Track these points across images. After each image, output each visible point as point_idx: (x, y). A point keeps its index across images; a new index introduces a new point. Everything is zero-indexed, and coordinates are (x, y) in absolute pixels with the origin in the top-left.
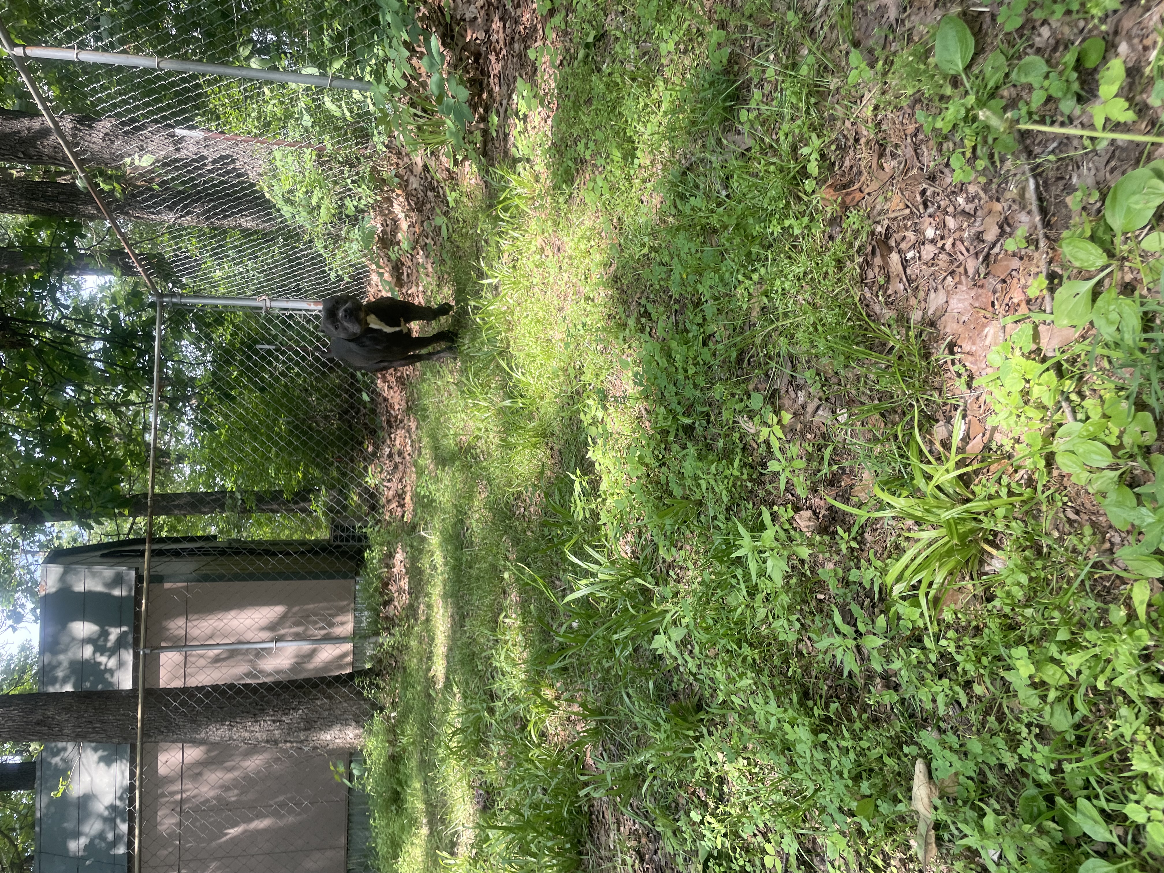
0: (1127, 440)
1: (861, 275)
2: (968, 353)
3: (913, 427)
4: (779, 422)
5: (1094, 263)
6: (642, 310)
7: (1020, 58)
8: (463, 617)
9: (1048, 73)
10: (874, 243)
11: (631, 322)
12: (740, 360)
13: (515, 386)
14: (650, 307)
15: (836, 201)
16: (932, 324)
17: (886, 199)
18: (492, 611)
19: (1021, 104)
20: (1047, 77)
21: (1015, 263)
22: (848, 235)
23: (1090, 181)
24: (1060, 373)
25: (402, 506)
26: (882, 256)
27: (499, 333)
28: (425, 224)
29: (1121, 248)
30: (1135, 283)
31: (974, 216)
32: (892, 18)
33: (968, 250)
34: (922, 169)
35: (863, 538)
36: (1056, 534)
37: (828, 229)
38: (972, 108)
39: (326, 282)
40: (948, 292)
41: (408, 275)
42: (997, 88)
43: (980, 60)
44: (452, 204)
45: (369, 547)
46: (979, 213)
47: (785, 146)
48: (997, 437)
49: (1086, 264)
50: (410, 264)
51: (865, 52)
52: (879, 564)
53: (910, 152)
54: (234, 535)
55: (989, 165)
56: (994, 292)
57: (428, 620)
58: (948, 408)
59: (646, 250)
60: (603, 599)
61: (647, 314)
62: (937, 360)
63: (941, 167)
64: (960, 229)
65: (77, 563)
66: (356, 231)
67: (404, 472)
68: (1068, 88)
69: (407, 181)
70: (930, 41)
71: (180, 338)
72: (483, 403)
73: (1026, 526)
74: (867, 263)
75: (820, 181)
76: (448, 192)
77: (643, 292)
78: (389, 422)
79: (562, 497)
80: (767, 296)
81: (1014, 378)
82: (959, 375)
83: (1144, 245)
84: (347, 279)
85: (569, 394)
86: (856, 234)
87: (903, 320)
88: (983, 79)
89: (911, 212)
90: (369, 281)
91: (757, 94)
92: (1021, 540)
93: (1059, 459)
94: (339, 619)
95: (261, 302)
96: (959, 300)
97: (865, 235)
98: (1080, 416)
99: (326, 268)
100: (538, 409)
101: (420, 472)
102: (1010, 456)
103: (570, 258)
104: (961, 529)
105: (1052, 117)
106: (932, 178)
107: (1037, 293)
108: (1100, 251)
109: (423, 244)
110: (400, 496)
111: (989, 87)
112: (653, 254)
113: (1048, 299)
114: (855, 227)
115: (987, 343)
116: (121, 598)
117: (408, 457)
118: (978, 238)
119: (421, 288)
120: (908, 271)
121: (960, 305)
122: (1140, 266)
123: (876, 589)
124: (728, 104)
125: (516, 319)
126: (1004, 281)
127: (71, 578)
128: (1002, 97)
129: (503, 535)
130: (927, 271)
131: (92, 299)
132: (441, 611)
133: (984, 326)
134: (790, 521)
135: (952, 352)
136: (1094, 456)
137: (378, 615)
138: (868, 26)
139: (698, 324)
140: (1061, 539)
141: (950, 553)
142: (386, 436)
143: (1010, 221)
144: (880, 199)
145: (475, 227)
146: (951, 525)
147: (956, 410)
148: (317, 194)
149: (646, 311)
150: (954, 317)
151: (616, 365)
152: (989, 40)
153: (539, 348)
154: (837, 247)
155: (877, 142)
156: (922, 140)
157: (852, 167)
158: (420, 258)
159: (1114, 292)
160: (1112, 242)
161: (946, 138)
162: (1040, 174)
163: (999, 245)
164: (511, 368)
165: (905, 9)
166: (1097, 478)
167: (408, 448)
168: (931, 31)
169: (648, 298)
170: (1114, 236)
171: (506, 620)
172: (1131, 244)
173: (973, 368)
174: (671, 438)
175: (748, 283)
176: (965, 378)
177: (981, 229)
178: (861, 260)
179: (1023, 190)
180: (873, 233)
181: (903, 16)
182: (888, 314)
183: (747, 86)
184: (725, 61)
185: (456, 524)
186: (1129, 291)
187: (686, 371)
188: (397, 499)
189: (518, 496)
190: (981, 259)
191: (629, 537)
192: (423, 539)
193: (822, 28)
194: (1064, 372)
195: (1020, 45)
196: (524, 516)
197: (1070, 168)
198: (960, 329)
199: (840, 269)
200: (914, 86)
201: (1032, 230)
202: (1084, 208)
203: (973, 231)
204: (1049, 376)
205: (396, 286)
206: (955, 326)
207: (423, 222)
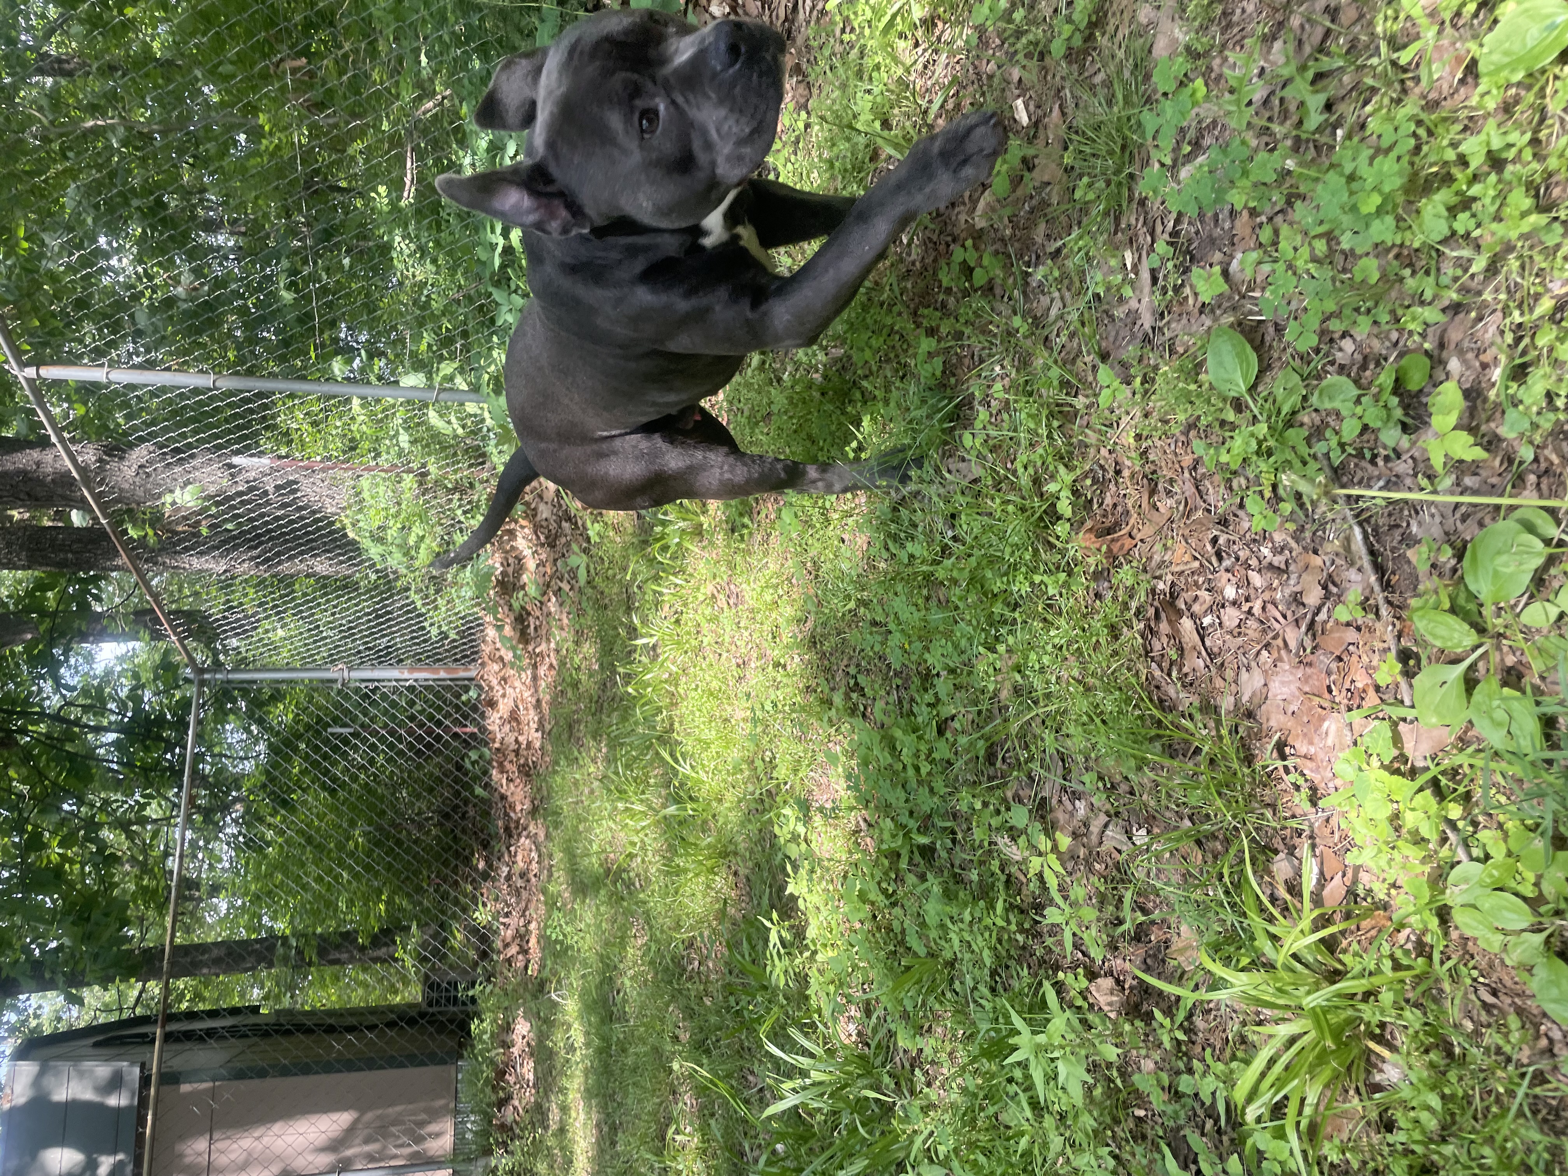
0: (1548, 889)
1: (1144, 646)
2: (1305, 757)
3: (1243, 861)
4: (1055, 848)
5: (1460, 642)
6: (852, 682)
7: (1319, 378)
8: (614, 1129)
9: (1359, 397)
10: (1156, 603)
11: (838, 699)
12: (991, 757)
13: (682, 785)
14: (862, 679)
15: (1099, 550)
16: (1250, 715)
17: (1166, 548)
18: (657, 1122)
19: (1328, 433)
20: (1358, 401)
21: (1351, 635)
22: (1120, 593)
23: (1437, 531)
24: (1439, 793)
25: (524, 951)
26: (1170, 622)
27: (659, 710)
28: (559, 563)
29: (1496, 623)
30: (1521, 668)
31: (1286, 571)
32: (1147, 326)
33: (1285, 617)
34: (1209, 511)
35: (1191, 1023)
36: (1469, 1026)
37: (1093, 585)
38: (1265, 440)
39: (425, 641)
40: (1265, 672)
41: (536, 629)
42: (1294, 413)
43: (1268, 379)
44: (595, 539)
45: (478, 1015)
46: (1292, 568)
47: (1025, 480)
48: (1364, 877)
49: (1449, 644)
50: (538, 613)
51: (1118, 367)
52: (1220, 1067)
53: (1190, 490)
54: (286, 1002)
55: (1297, 509)
56: (1329, 673)
57: (562, 1130)
58: (1288, 832)
59: (852, 605)
60: (819, 1110)
61: (858, 688)
62: (1264, 767)
63: (1234, 508)
64: (1270, 587)
65: (59, 1058)
66: (468, 574)
67: (529, 901)
68: (1389, 416)
69: (535, 509)
70: (1199, 354)
71: (224, 722)
72: (638, 807)
73: (1425, 1014)
74: (1151, 630)
75: (1076, 525)
76: (589, 524)
77: (850, 658)
78: (507, 829)
79: (753, 948)
80: (1019, 672)
81: (1376, 800)
82: (1297, 788)
83: (1525, 618)
84: (453, 635)
85: (757, 795)
86: (1131, 593)
87: (1209, 708)
88: (1274, 401)
89: (1201, 565)
90: (484, 637)
91: (983, 414)
92: (1421, 1035)
93: (1459, 917)
94: (433, 1128)
95: (337, 672)
96: (1283, 683)
97: (1143, 594)
98: (1476, 852)
99: (426, 624)
100: (714, 816)
101: (552, 904)
102: (1386, 907)
103: (752, 611)
104: (1333, 1019)
105: (1371, 449)
106: (1223, 522)
107: (1389, 680)
108: (1467, 627)
109: (556, 588)
110: (522, 937)
111: (1283, 413)
112: (862, 610)
113: (1404, 686)
114: (1128, 584)
115: (1330, 742)
116: (118, 1110)
117: (533, 880)
118: (1295, 600)
119: (553, 645)
120: (1208, 643)
121: (1285, 690)
122: (1523, 644)
123: (1221, 1108)
124: (946, 425)
125: (682, 692)
126: (1340, 659)
127: (49, 1081)
128: (1302, 425)
129: (670, 1001)
130: (1234, 643)
131: (108, 673)
132: (582, 1116)
133: (1322, 719)
134: (1084, 994)
135: (1283, 757)
136: (1506, 914)
137: (490, 1122)
138: (1117, 333)
139: (929, 705)
140: (1477, 1033)
141: (1322, 1058)
142: (504, 849)
143: (1336, 579)
144: (1158, 547)
145: (625, 569)
146: (1318, 1016)
147: (1300, 836)
148: (417, 530)
149: (857, 684)
150: (1278, 706)
151: (821, 757)
152: (1276, 355)
153: (714, 733)
154: (1109, 608)
155: (1145, 476)
156: (1204, 474)
157: (1115, 505)
158: (552, 605)
159: (1495, 681)
160: (1480, 613)
161: (1235, 473)
162: (1367, 520)
163: (1325, 609)
164: (676, 761)
165: (1162, 316)
166: (1515, 945)
167: (534, 866)
168: (1199, 343)
169: (858, 665)
170: (1482, 605)
171: (678, 1138)
172: (1507, 617)
173: (1317, 778)
174: (903, 865)
175: (992, 656)
176: (1305, 792)
177: (1298, 589)
178: (1142, 625)
179: (1348, 541)
180: (1153, 591)
181: (1161, 324)
182: (1187, 700)
183: (968, 402)
184: (938, 373)
185: (601, 983)
186: (1514, 678)
187: (917, 769)
188: (518, 941)
189: (690, 944)
190: (1303, 628)
191: (853, 1011)
192: (555, 1005)
193: (1058, 335)
194: (1445, 790)
195: (1318, 363)
196: (699, 973)
197: (1406, 513)
198: (1290, 723)
199: (1116, 638)
200: (1186, 410)
201: (1367, 591)
202: (1434, 566)
203: (1287, 592)
204: (1425, 798)
205: (519, 642)
206: (1282, 717)
207: (555, 560)
